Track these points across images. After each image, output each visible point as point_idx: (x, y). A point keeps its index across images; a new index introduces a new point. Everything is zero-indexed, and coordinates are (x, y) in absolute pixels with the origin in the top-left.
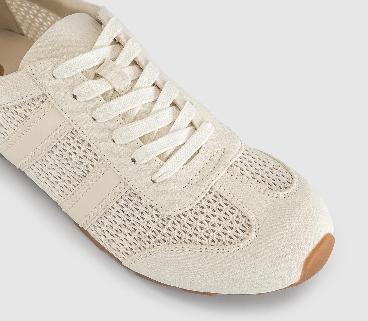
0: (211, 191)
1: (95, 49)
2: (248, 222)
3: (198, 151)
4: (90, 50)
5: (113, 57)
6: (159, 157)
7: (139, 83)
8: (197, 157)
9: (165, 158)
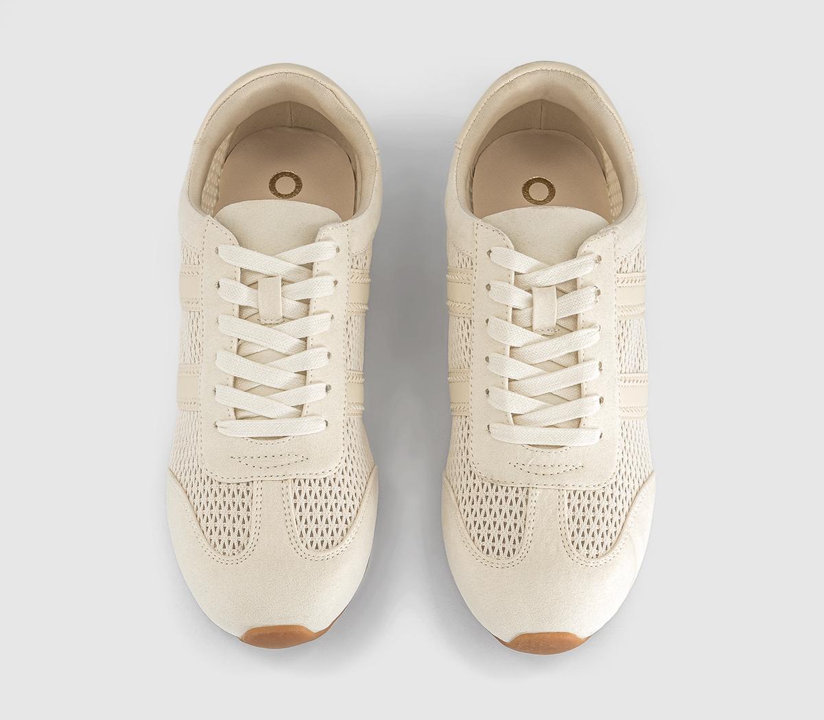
0: (250, 484)
1: (276, 257)
2: (245, 543)
3: (278, 438)
4: (272, 255)
5: (288, 278)
6: (236, 410)
7: (287, 326)
8: (271, 442)
9: (239, 416)
